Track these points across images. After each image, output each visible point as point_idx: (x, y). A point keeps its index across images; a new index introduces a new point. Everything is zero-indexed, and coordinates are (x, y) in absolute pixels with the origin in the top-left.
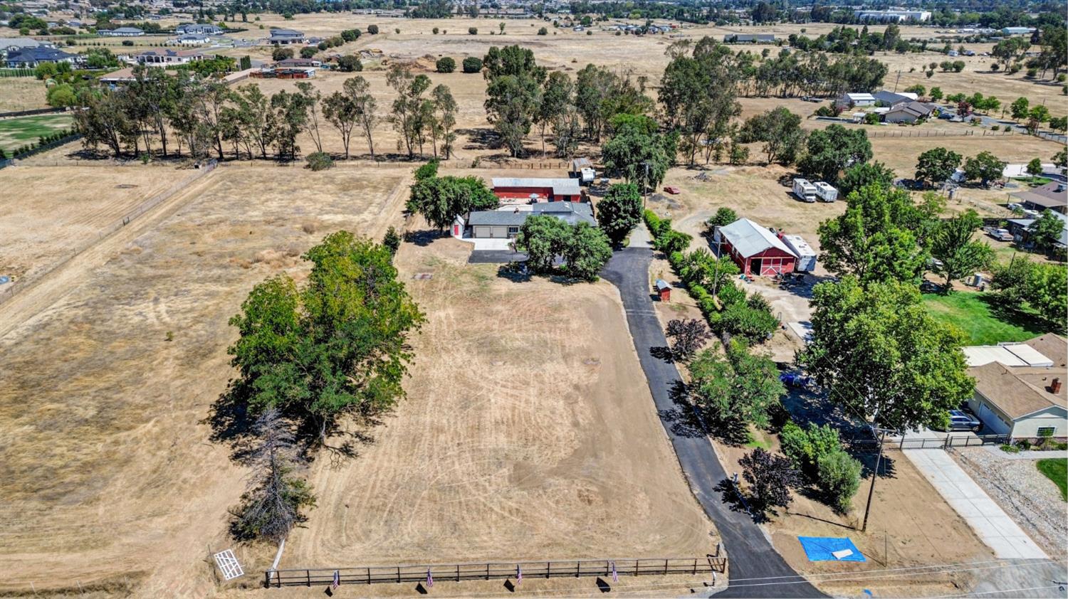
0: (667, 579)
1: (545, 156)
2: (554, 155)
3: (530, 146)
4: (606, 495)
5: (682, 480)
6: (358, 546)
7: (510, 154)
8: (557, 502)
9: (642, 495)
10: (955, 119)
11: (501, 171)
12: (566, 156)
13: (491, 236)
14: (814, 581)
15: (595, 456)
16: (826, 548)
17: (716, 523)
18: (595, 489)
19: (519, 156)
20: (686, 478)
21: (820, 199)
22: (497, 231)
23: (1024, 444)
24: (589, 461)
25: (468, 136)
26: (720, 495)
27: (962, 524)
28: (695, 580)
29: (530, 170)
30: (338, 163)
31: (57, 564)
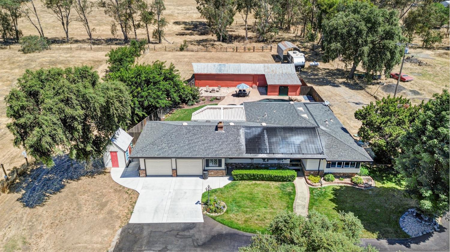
1: (247, 41)
2: (255, 39)
3: (234, 33)
7: (216, 39)
11: (208, 55)
12: (266, 40)
13: (175, 174)
19: (224, 40)
22: (183, 166)
25: (183, 26)
29: (234, 53)
30: (53, 46)
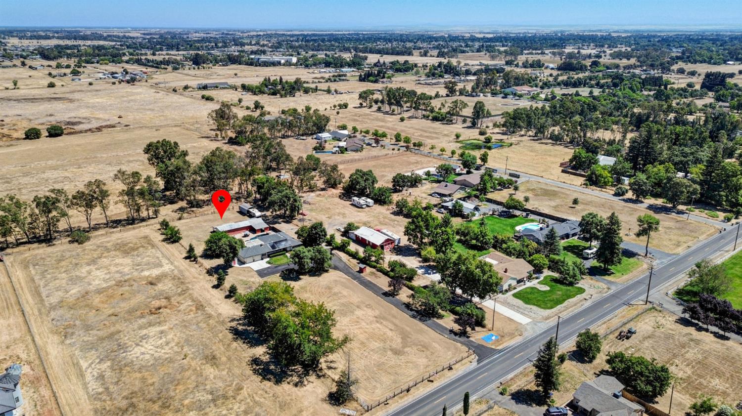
0: (463, 362)
10: (373, 145)
13: (254, 261)
14: (493, 347)
16: (489, 338)
17: (459, 343)
21: (368, 206)
23: (506, 291)
26: (452, 335)
27: (511, 320)
28: (469, 359)
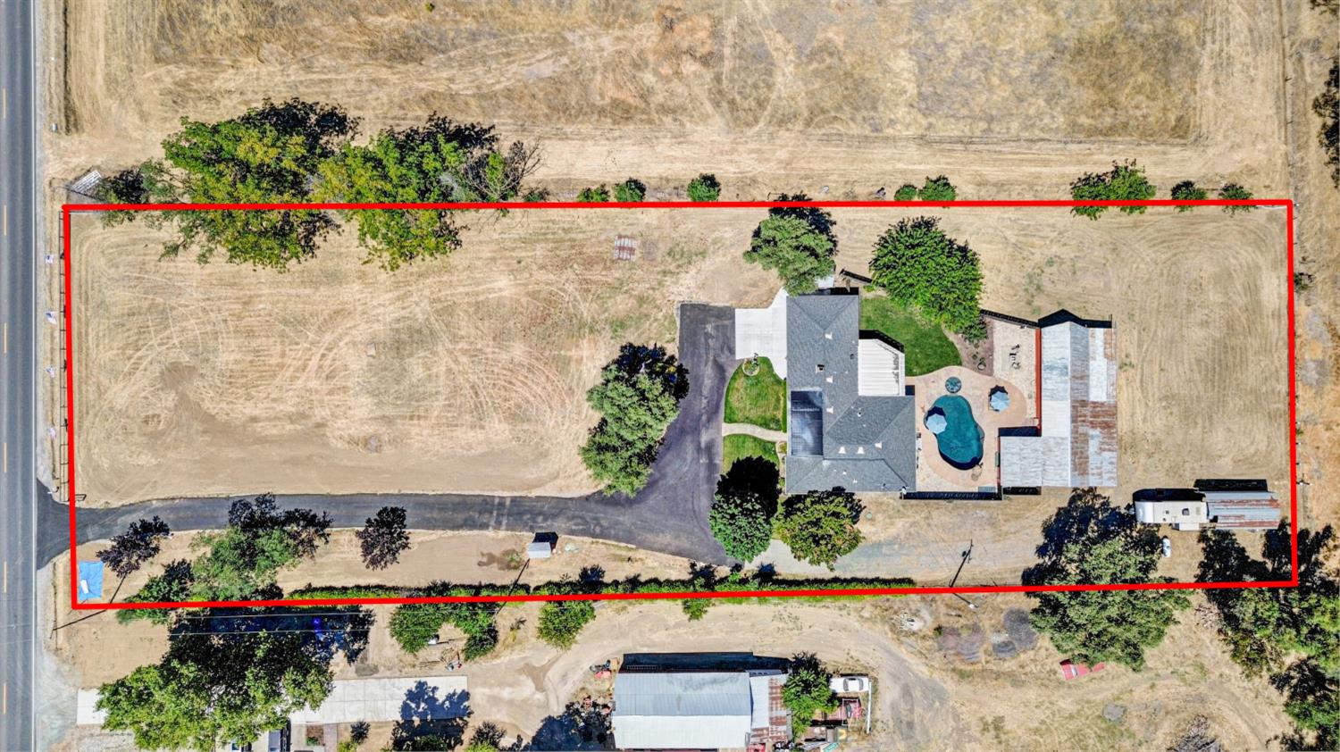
4: (156, 436)
5: (171, 495)
6: (103, 261)
8: (146, 398)
9: (153, 461)
15: (205, 432)
17: (117, 509)
18: (161, 426)
20: (173, 499)
24: (197, 426)
26: (150, 519)
31: (93, 74)
